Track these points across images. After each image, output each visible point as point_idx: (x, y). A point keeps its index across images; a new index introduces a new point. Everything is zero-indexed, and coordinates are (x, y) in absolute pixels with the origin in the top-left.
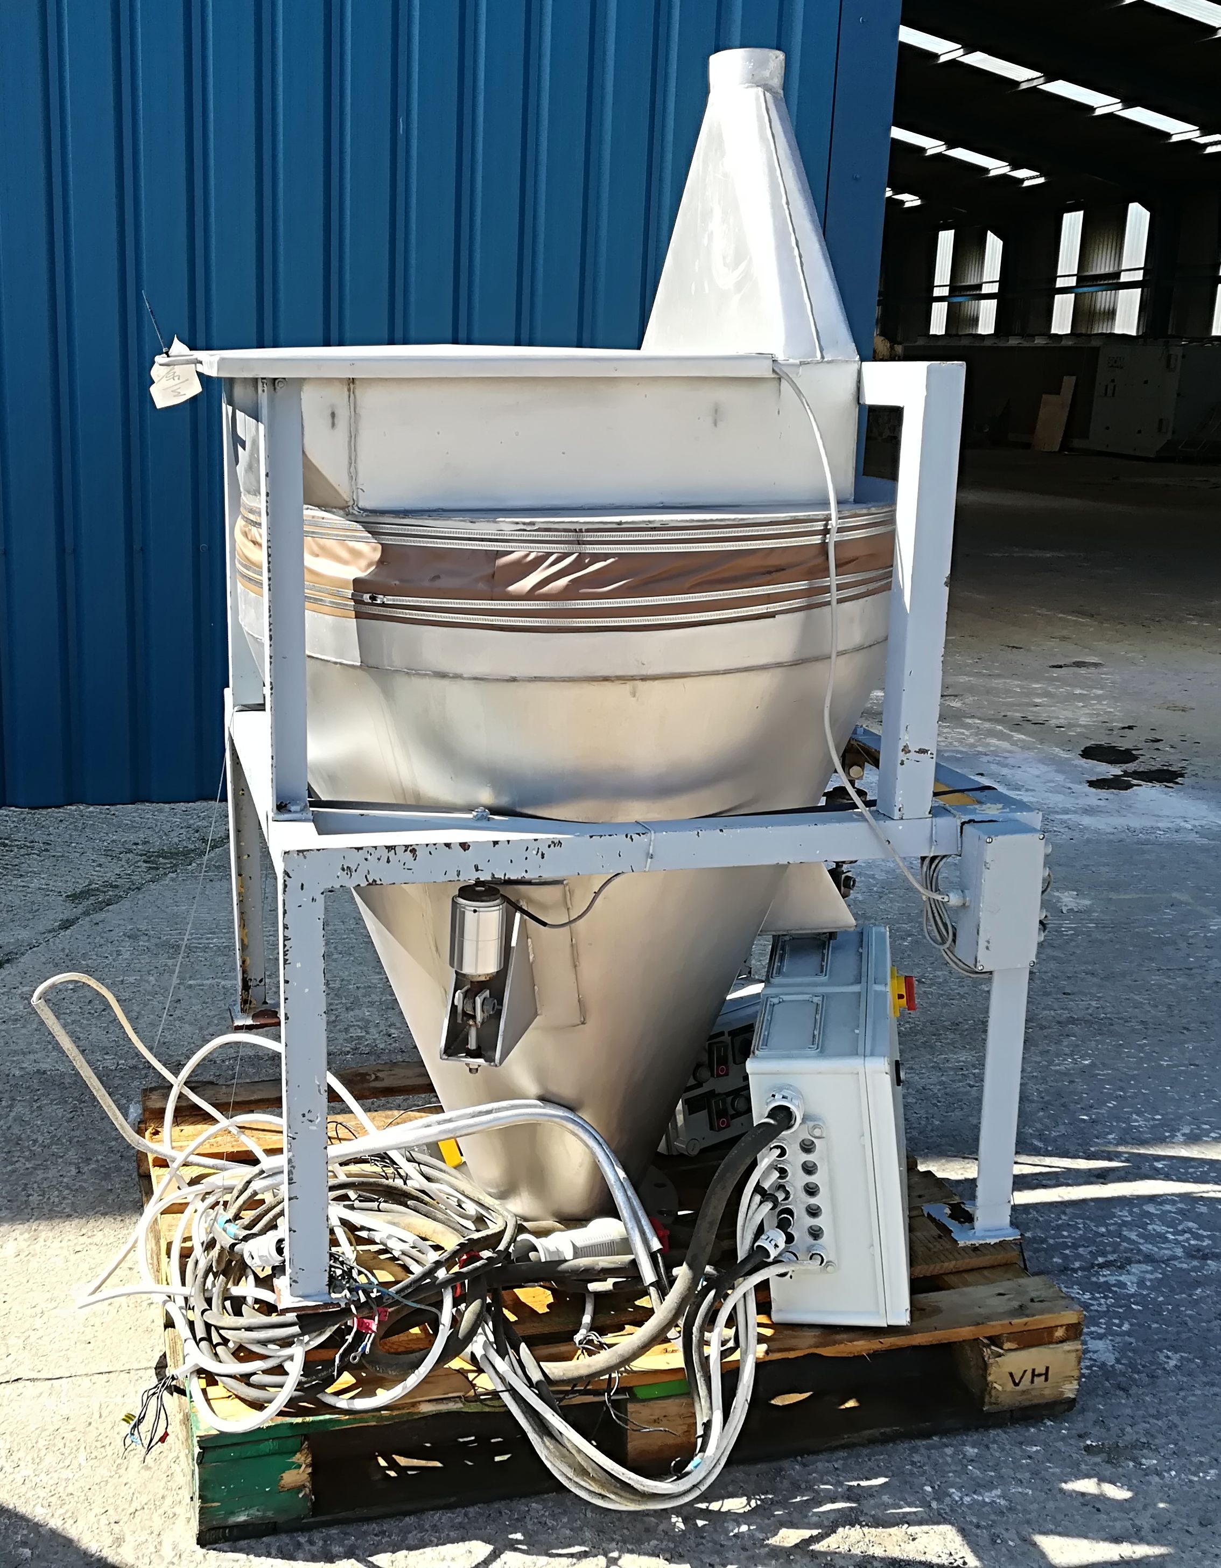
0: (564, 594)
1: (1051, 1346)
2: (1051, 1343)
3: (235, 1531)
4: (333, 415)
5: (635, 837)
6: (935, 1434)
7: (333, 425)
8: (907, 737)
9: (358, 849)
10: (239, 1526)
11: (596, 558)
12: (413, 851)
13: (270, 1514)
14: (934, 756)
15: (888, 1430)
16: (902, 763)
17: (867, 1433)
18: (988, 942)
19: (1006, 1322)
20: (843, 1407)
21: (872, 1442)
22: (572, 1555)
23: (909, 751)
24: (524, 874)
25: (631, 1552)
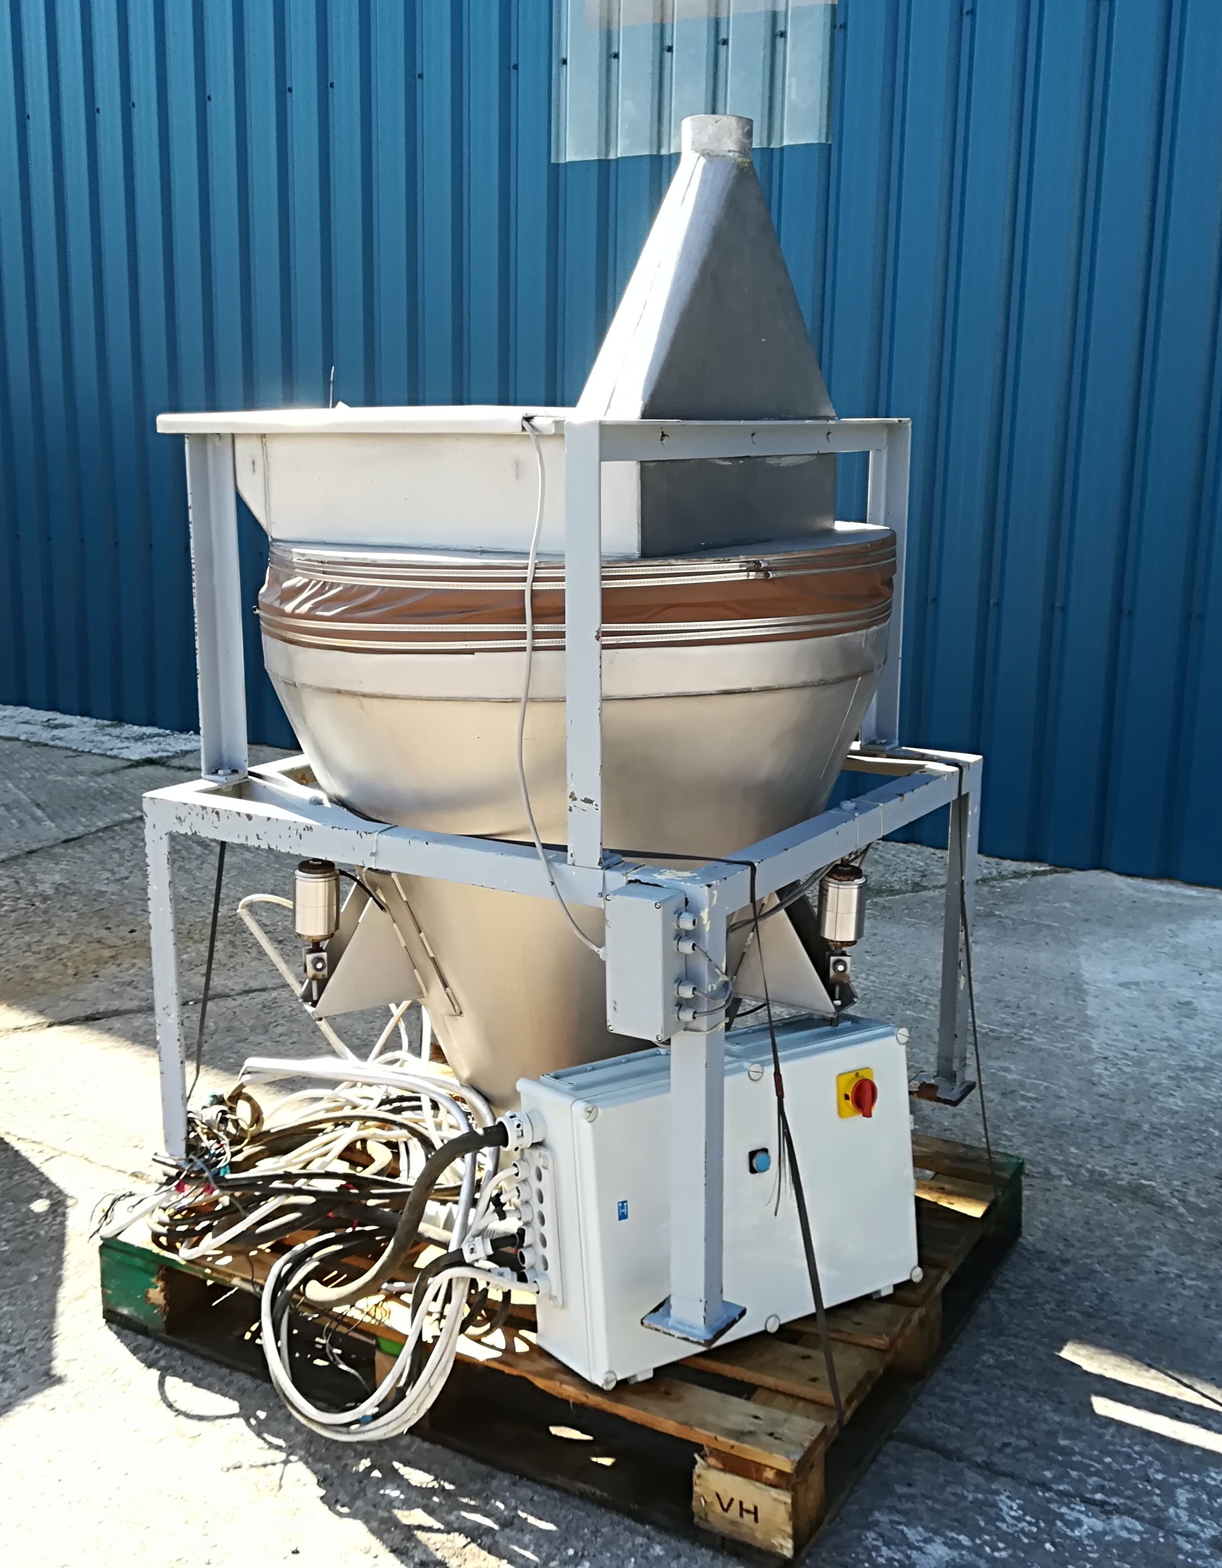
0: (307, 616)
1: (758, 1484)
2: (758, 1480)
3: (123, 1320)
4: (254, 462)
5: (364, 834)
6: (650, 1524)
7: (254, 471)
8: (572, 785)
9: (185, 804)
10: (122, 1316)
11: (333, 586)
12: (217, 813)
13: (141, 1317)
14: (599, 808)
15: (598, 1492)
16: (570, 810)
17: (581, 1486)
18: (615, 1003)
19: (712, 1435)
20: (594, 1459)
21: (582, 1496)
22: (269, 1443)
23: (576, 799)
24: (288, 850)
25: (306, 1463)
